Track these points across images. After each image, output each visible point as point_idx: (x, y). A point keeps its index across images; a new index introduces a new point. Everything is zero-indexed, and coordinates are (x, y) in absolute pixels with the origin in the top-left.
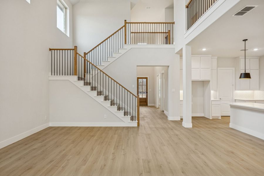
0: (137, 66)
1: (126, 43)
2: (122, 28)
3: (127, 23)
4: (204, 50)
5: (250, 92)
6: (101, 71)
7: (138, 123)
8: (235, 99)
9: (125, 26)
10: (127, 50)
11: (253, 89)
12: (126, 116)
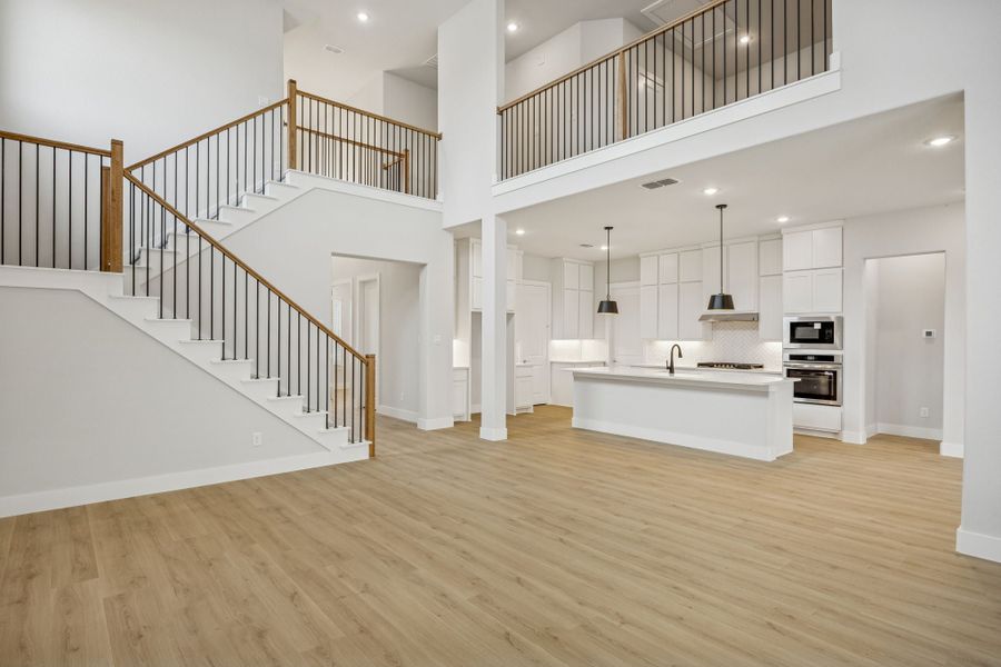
0: (334, 254)
1: (292, 165)
2: (280, 104)
3: (298, 92)
4: (520, 232)
5: (574, 343)
6: (214, 244)
7: (372, 448)
8: (553, 360)
9: (290, 102)
10: (278, 205)
11: (578, 336)
12: (332, 429)
